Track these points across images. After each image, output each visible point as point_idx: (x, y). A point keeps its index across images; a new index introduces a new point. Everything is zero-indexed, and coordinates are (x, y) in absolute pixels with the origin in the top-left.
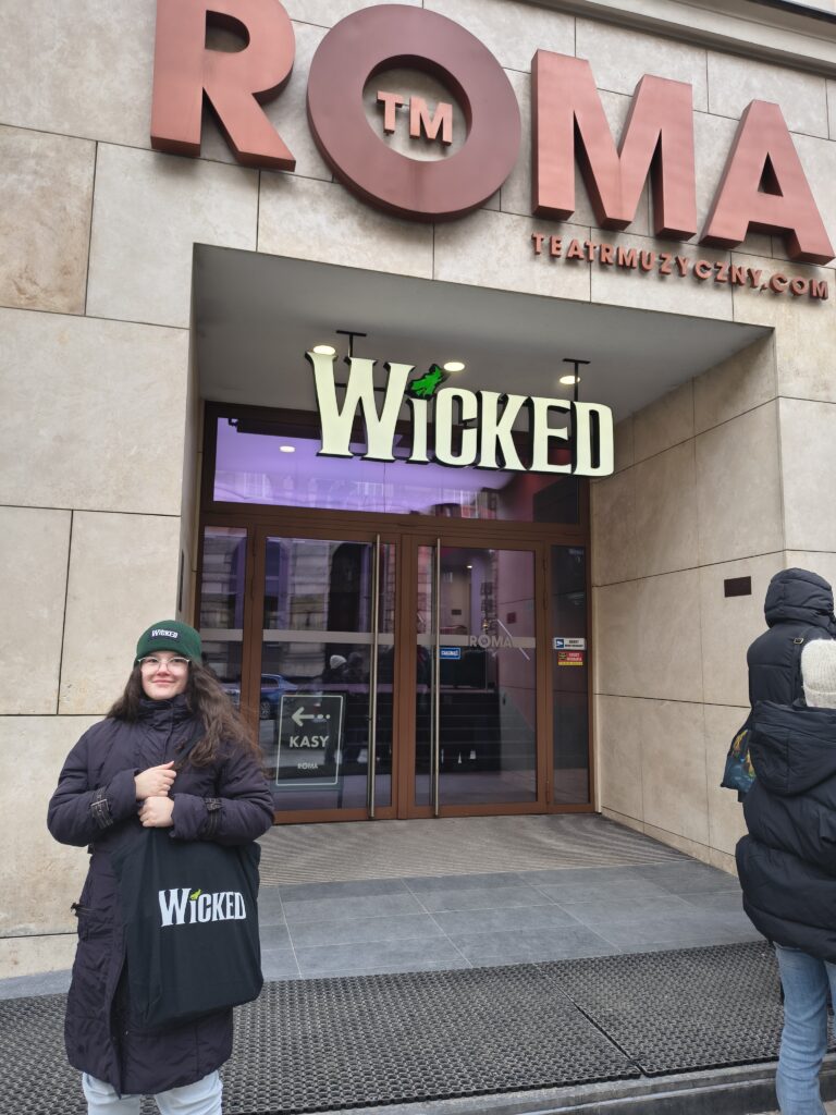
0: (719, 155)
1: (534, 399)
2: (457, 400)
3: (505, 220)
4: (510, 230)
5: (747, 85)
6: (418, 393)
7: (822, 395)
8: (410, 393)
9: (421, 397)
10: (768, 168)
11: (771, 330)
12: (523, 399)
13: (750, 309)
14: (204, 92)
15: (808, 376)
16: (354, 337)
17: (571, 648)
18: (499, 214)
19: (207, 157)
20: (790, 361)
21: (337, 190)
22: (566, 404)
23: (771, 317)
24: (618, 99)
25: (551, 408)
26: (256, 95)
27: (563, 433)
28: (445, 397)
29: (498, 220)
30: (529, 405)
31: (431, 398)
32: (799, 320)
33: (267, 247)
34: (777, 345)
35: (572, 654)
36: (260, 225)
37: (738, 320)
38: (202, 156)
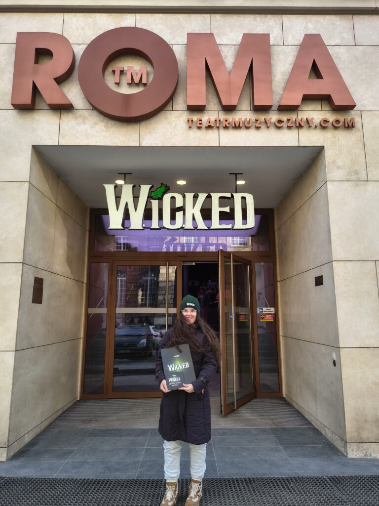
0: (290, 64)
1: (211, 194)
2: (173, 198)
3: (175, 113)
4: (177, 119)
5: (306, 28)
6: (154, 197)
7: (354, 177)
8: (150, 197)
9: (155, 199)
10: (315, 66)
11: (323, 147)
12: (206, 195)
13: (309, 138)
14: (34, 83)
15: (345, 168)
16: (126, 175)
17: (267, 313)
18: (172, 112)
19: (39, 108)
20: (334, 162)
21: (95, 113)
22: (229, 195)
23: (322, 141)
24: (233, 48)
25: (220, 198)
26: (56, 79)
27: (227, 209)
28: (167, 198)
29: (171, 114)
30: (209, 197)
31: (160, 199)
32: (339, 140)
33: (63, 142)
34: (326, 154)
35: (267, 316)
36: (60, 133)
37: (301, 144)
38: (36, 108)
